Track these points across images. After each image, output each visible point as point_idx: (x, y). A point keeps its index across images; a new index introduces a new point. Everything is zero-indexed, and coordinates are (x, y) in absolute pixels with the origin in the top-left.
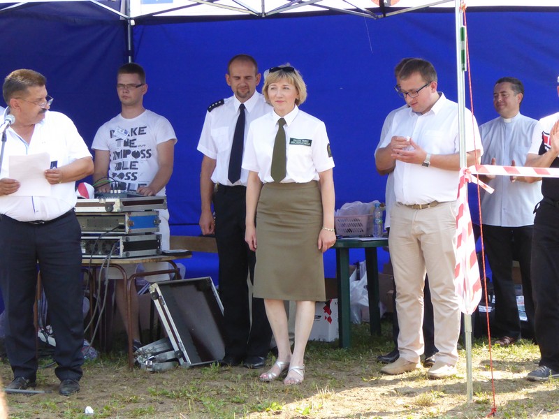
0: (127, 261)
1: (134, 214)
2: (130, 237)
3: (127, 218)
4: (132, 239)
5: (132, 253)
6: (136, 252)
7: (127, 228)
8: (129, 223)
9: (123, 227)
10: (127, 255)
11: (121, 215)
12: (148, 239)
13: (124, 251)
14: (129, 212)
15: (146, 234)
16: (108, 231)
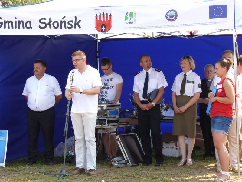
0: (109, 127)
2: (109, 118)
3: (108, 112)
6: (111, 124)
7: (108, 115)
8: (109, 113)
9: (106, 115)
10: (108, 125)
11: (106, 111)
12: (115, 119)
14: (109, 110)
15: (114, 117)
16: (101, 116)
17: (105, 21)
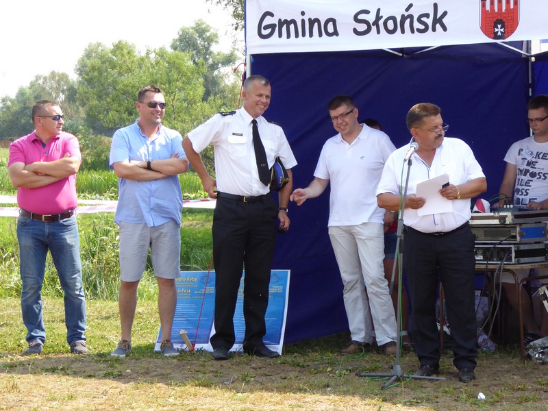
1: (524, 226)
2: (521, 245)
3: (518, 229)
4: (522, 247)
5: (522, 260)
6: (526, 259)
7: (518, 238)
8: (520, 233)
9: (515, 237)
10: (518, 261)
11: (513, 226)
12: (537, 248)
13: (516, 258)
14: (520, 224)
15: (536, 243)
16: (502, 241)
17: (503, 11)
